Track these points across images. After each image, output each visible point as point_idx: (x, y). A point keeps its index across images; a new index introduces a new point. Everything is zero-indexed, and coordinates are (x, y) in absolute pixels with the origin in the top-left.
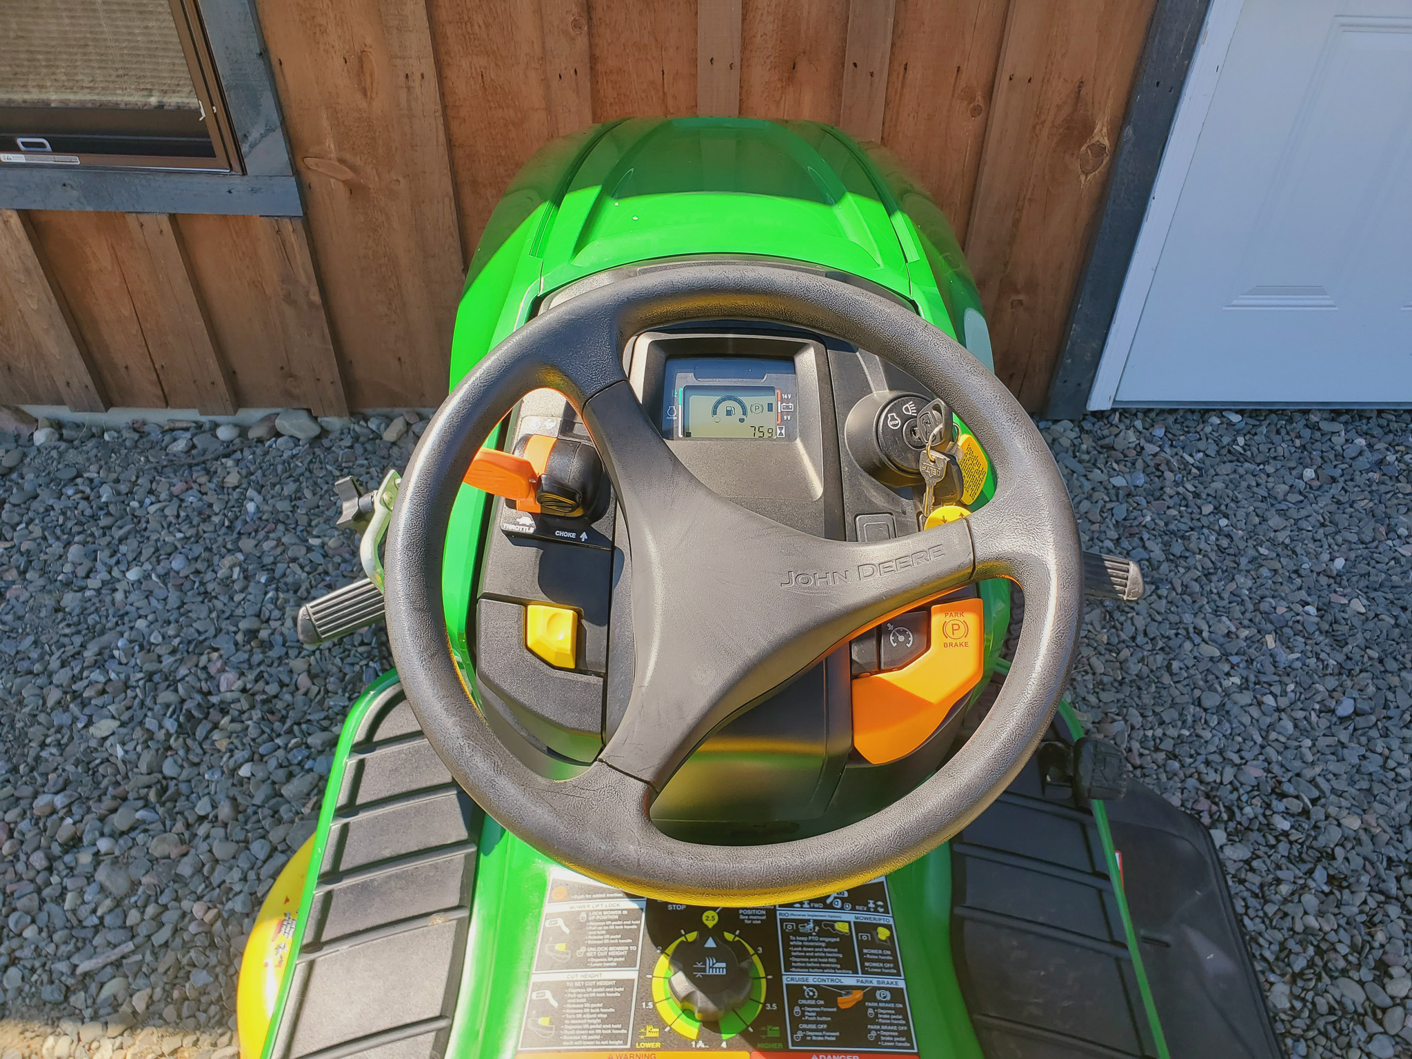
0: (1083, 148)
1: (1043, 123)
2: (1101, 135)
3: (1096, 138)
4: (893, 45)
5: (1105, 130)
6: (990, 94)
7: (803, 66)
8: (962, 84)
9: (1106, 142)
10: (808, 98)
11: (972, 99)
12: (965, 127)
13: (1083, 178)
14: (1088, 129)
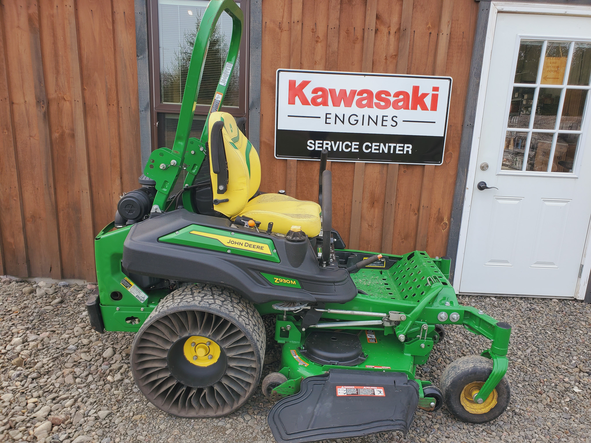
0: (442, 224)
1: (432, 217)
2: (446, 221)
3: (445, 221)
4: (396, 199)
5: (446, 219)
6: (418, 210)
7: (375, 203)
8: (412, 208)
9: (447, 222)
10: (376, 210)
11: (414, 211)
12: (414, 218)
13: (443, 231)
14: (442, 220)
